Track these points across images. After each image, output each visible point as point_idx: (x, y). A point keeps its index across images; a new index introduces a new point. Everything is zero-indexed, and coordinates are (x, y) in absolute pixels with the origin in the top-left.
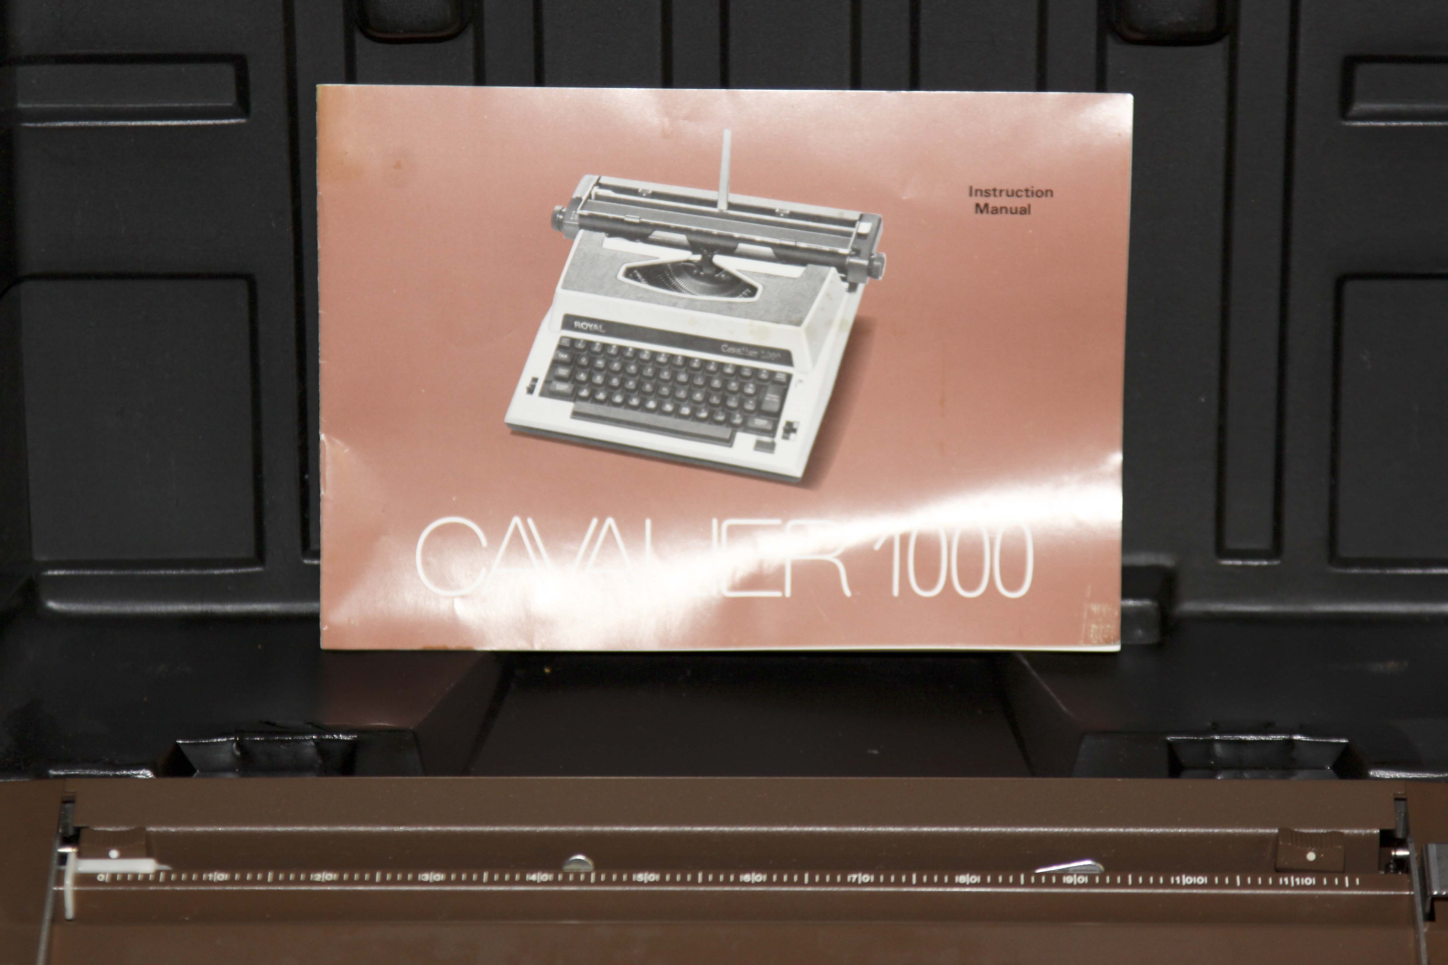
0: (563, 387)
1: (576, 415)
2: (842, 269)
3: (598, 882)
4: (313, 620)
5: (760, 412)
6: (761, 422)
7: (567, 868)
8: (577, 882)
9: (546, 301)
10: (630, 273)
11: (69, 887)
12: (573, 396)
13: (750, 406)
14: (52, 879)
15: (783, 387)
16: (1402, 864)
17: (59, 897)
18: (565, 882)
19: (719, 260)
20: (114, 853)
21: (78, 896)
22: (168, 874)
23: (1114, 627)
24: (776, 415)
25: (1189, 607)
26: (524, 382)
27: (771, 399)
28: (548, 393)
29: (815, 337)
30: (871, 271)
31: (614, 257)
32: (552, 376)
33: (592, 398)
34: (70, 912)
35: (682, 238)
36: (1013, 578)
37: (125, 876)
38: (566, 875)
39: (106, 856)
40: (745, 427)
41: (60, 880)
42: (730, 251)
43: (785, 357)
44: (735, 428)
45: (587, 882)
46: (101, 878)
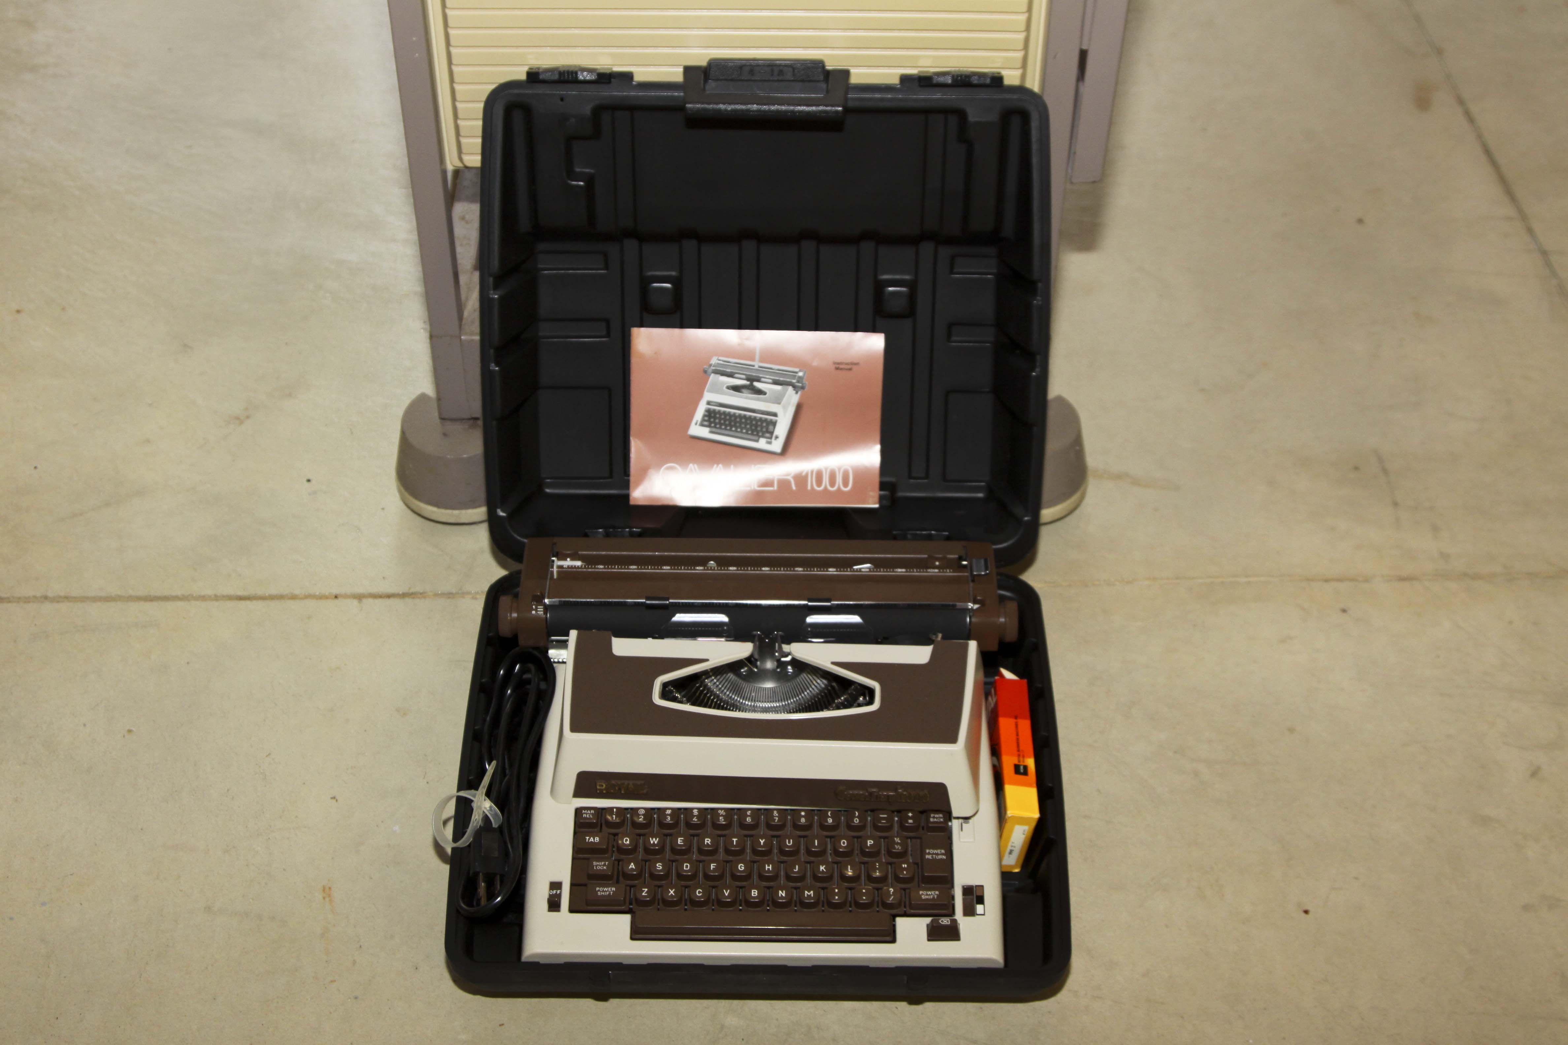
0: (706, 423)
1: (711, 432)
2: (794, 387)
3: (718, 570)
4: (627, 497)
5: (768, 432)
6: (768, 435)
7: (708, 565)
8: (711, 570)
9: (701, 396)
10: (728, 388)
11: (555, 570)
12: (709, 426)
13: (764, 430)
14: (550, 566)
15: (774, 424)
16: (965, 566)
17: (552, 572)
18: (708, 570)
19: (756, 384)
20: (568, 559)
21: (558, 572)
22: (585, 566)
23: (877, 499)
24: (772, 433)
25: (900, 494)
26: (694, 421)
27: (771, 428)
28: (702, 425)
29: (785, 408)
30: (803, 388)
31: (723, 383)
32: (703, 420)
33: (715, 427)
34: (555, 576)
35: (744, 377)
36: (846, 484)
37: (572, 566)
38: (708, 568)
39: (566, 560)
40: (763, 437)
41: (552, 567)
42: (759, 380)
43: (775, 415)
44: (760, 437)
45: (714, 570)
46: (565, 566)
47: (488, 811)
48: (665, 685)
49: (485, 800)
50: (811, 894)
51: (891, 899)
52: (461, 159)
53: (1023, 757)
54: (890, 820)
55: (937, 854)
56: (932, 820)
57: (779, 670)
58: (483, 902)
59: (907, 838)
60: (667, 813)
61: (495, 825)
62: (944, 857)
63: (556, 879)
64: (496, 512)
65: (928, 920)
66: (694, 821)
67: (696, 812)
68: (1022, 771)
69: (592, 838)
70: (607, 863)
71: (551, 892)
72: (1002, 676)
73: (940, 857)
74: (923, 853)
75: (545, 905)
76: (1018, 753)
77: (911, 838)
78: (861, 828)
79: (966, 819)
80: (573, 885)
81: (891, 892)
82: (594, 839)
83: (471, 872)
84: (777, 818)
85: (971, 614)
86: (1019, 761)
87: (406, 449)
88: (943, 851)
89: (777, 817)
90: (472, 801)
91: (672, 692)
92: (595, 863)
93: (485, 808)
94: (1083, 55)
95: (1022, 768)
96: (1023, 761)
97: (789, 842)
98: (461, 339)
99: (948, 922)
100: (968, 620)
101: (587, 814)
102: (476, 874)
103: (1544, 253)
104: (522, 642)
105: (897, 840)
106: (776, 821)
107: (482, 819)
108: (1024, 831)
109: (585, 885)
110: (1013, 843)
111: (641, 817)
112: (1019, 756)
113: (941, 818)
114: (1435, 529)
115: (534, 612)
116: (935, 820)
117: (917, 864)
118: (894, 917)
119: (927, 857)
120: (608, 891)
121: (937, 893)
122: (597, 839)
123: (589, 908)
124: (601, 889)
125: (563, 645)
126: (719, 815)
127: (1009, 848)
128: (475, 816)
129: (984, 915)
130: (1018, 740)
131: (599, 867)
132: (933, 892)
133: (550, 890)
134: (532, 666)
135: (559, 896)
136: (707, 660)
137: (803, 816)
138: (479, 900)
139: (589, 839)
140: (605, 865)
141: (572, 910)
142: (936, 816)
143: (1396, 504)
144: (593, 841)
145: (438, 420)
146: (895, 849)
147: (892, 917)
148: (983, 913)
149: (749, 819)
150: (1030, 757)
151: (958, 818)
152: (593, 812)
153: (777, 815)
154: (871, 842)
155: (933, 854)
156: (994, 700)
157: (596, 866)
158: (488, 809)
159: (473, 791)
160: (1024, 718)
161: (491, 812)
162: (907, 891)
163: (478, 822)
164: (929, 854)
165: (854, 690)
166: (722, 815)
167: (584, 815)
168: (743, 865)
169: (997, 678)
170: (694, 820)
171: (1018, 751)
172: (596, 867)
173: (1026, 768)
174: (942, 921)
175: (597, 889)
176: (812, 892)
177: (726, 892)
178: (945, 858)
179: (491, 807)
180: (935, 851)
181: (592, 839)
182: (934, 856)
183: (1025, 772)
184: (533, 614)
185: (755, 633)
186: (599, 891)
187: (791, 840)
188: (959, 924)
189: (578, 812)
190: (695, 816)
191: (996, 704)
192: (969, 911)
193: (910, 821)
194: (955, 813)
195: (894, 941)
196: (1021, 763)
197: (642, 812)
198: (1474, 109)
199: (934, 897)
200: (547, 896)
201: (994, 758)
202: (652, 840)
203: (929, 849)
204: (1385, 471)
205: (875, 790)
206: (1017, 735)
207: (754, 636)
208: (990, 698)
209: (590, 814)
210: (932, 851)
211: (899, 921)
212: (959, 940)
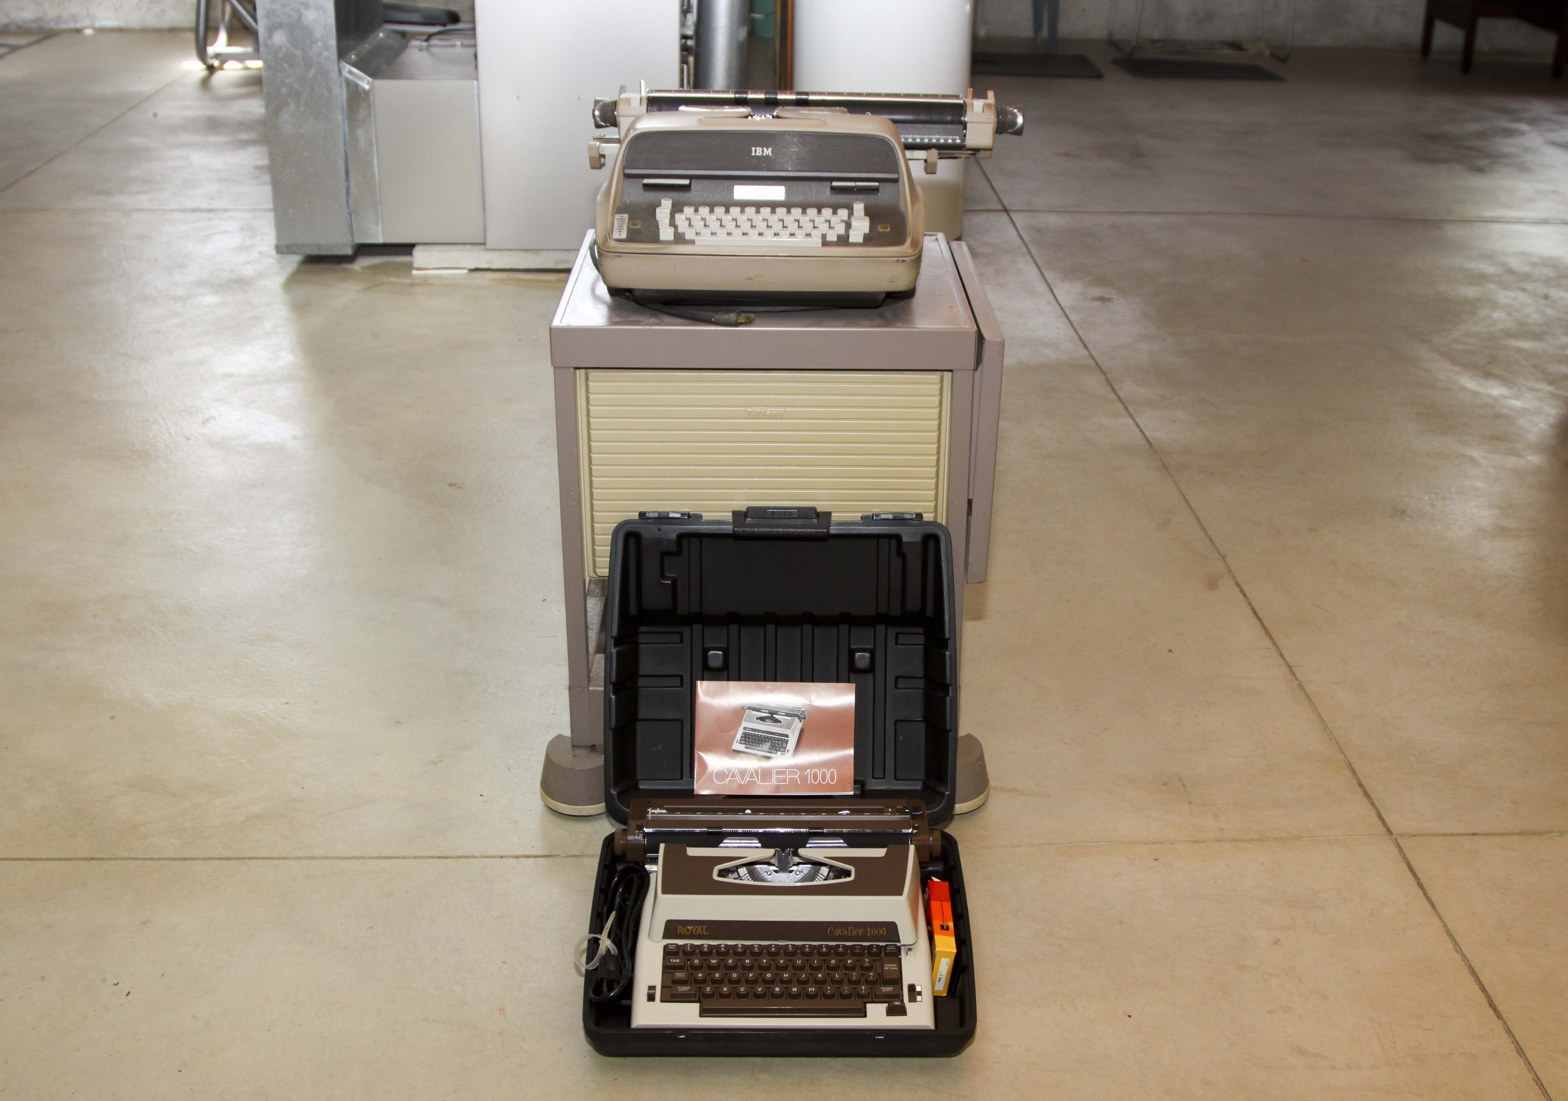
0: (743, 742)
1: (746, 748)
2: (798, 718)
4: (693, 790)
5: (782, 747)
6: (782, 749)
7: (746, 812)
8: (748, 815)
9: (740, 724)
10: (757, 718)
11: (649, 815)
12: (745, 744)
13: (780, 746)
14: (647, 813)
15: (787, 742)
16: (908, 812)
17: (648, 817)
18: (746, 815)
19: (774, 716)
20: (658, 809)
21: (651, 817)
22: (668, 813)
23: (851, 792)
24: (786, 748)
25: (866, 789)
26: (735, 741)
27: (784, 745)
28: (740, 743)
29: (793, 732)
30: (804, 718)
31: (754, 715)
32: (741, 740)
33: (749, 744)
34: (650, 819)
35: (767, 711)
36: (832, 780)
37: (660, 813)
40: (779, 750)
42: (777, 714)
43: (787, 736)
44: (777, 751)
45: (750, 815)
46: (655, 813)
47: (609, 946)
48: (720, 871)
49: (606, 940)
50: (813, 990)
51: (863, 992)
52: (595, 572)
53: (946, 921)
55: (892, 967)
56: (888, 949)
58: (606, 994)
60: (722, 946)
61: (612, 958)
62: (896, 968)
63: (652, 985)
64: (610, 791)
65: (886, 1005)
67: (740, 946)
71: (649, 992)
72: (933, 880)
73: (893, 968)
74: (882, 967)
75: (645, 997)
77: (875, 960)
78: (844, 954)
79: (910, 946)
80: (662, 987)
81: (863, 989)
83: (599, 979)
86: (943, 923)
87: (549, 765)
88: (895, 965)
89: (791, 949)
90: (600, 939)
92: (677, 974)
93: (607, 945)
94: (970, 502)
95: (945, 927)
96: (946, 923)
97: (799, 962)
98: (589, 689)
99: (899, 1005)
100: (909, 837)
101: (671, 947)
102: (602, 979)
103: (1290, 667)
104: (628, 858)
105: (867, 960)
107: (605, 951)
108: (948, 963)
109: (671, 986)
110: (941, 973)
111: (706, 949)
112: (943, 921)
113: (894, 945)
114: (1215, 815)
117: (879, 973)
118: (866, 1003)
120: (685, 990)
121: (892, 989)
122: (678, 961)
123: (674, 1000)
124: (681, 988)
125: (654, 861)
126: (754, 948)
127: (939, 977)
128: (601, 946)
129: (922, 1001)
130: (943, 912)
131: (679, 976)
132: (889, 989)
133: (648, 990)
134: (635, 876)
135: (654, 994)
136: (746, 857)
137: (807, 948)
138: (603, 993)
139: (673, 961)
140: (683, 974)
141: (662, 1001)
143: (1190, 803)
145: (571, 747)
146: (865, 964)
147: (864, 1003)
149: (773, 949)
150: (950, 922)
151: (904, 946)
152: (675, 946)
153: (791, 947)
154: (850, 961)
156: (928, 893)
159: (599, 935)
160: (947, 900)
161: (611, 947)
162: (873, 989)
164: (886, 967)
166: (756, 947)
168: (770, 974)
169: (929, 878)
171: (943, 918)
173: (948, 927)
174: (895, 1005)
175: (678, 989)
177: (760, 989)
179: (610, 944)
180: (890, 965)
181: (675, 961)
182: (890, 968)
183: (948, 928)
184: (637, 839)
188: (906, 1007)
189: (666, 947)
190: (740, 950)
191: (929, 896)
192: (912, 999)
193: (875, 949)
194: (903, 943)
195: (865, 1016)
197: (706, 946)
198: (1246, 589)
199: (890, 991)
200: (646, 993)
201: (929, 927)
202: (713, 962)
203: (887, 964)
204: (1184, 785)
205: (852, 928)
206: (942, 910)
210: (888, 965)
211: (868, 1005)
212: (906, 1015)
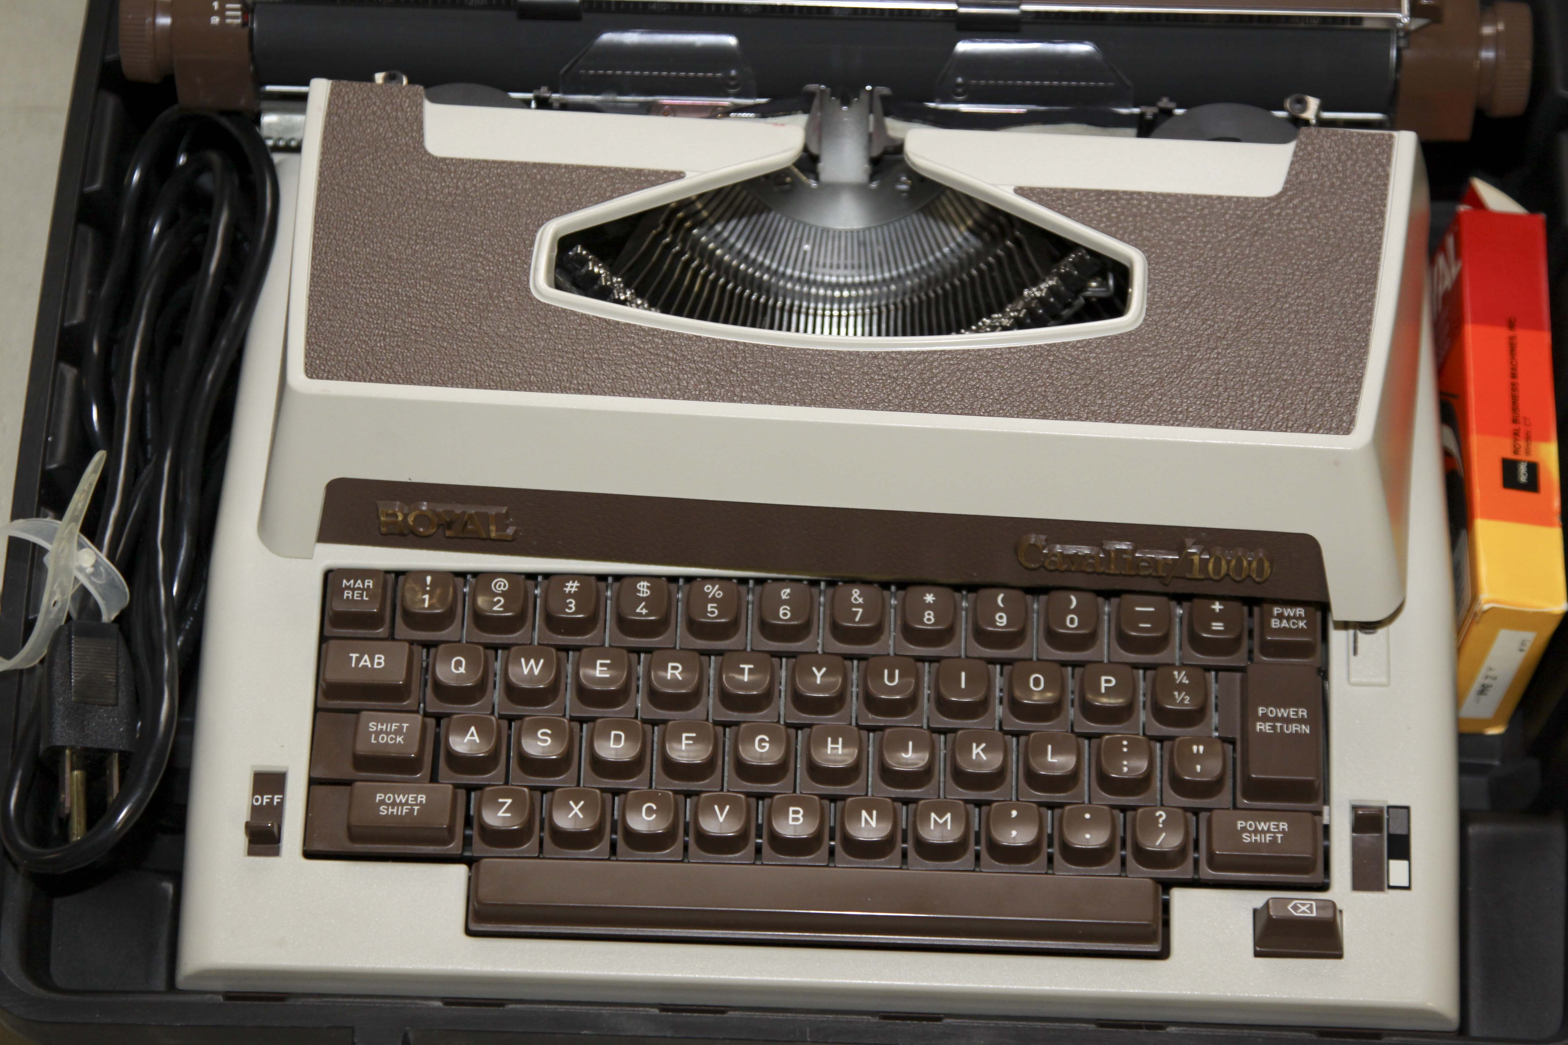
47: (88, 577)
48: (565, 243)
49: (81, 546)
50: (946, 821)
51: (1158, 843)
53: (1528, 438)
54: (1163, 620)
55: (1288, 721)
56: (1275, 623)
57: (874, 185)
58: (77, 831)
59: (1207, 669)
60: (567, 590)
61: (108, 615)
62: (1306, 730)
63: (271, 763)
65: (1259, 898)
66: (640, 614)
67: (643, 587)
68: (1523, 478)
69: (366, 657)
70: (405, 725)
71: (257, 800)
72: (1477, 202)
73: (1294, 728)
74: (1247, 717)
75: (241, 840)
76: (1514, 426)
77: (1218, 669)
78: (1085, 640)
79: (1369, 627)
80: (312, 782)
81: (1161, 820)
82: (372, 661)
83: (42, 747)
84: (860, 610)
85: (1402, 43)
86: (1516, 452)
88: (1303, 713)
89: (859, 606)
90: (43, 551)
91: (583, 261)
92: (373, 726)
93: (81, 569)
95: (1523, 468)
96: (1528, 452)
97: (891, 678)
99: (1310, 908)
100: (1394, 53)
101: (353, 590)
102: (56, 753)
104: (186, 93)
105: (1181, 677)
106: (857, 619)
107: (73, 597)
108: (1523, 643)
109: (348, 783)
110: (1491, 669)
111: (499, 601)
112: (1516, 434)
113: (1300, 618)
115: (215, 20)
116: (1285, 624)
117: (1232, 742)
118: (1167, 885)
119: (1260, 726)
120: (407, 803)
121: (1284, 826)
122: (380, 660)
123: (359, 847)
124: (389, 797)
125: (297, 103)
126: (704, 596)
127: (1479, 681)
128: (52, 594)
129: (1408, 888)
130: (1514, 387)
131: (383, 739)
132: (1272, 825)
133: (254, 794)
134: (215, 158)
135: (277, 812)
137: (929, 606)
138: (65, 823)
139: (358, 660)
140: (398, 732)
141: (311, 851)
142: (1288, 612)
144: (370, 666)
146: (1173, 699)
147: (1160, 888)
148: (1406, 884)
149: (784, 613)
150: (1546, 439)
151: (1345, 625)
152: (369, 583)
153: (860, 600)
154: (1107, 681)
155: (1276, 719)
156: (1455, 271)
157: (378, 733)
158: (90, 570)
159: (49, 521)
160: (1536, 326)
161: (94, 579)
162: (1203, 816)
163: (61, 610)
164: (1265, 718)
165: (1074, 264)
166: (714, 600)
167: (347, 594)
168: (767, 739)
169: (1463, 208)
170: (638, 610)
171: (1515, 421)
172: (376, 738)
173: (1533, 468)
174: (1295, 908)
175: (378, 798)
176: (949, 816)
177: (722, 812)
178: (1308, 731)
179: (96, 565)
180: (1282, 712)
181: (366, 661)
182: (1278, 724)
183: (1533, 485)
184: (214, 26)
185: (812, 87)
186: (382, 802)
187: (897, 672)
188: (1341, 911)
189: (332, 582)
190: (643, 599)
191: (1458, 282)
192: (1370, 877)
193: (1218, 626)
194: (1338, 613)
195: (1164, 954)
196: (1522, 456)
197: (500, 585)
199: (1275, 838)
200: (245, 815)
202: (527, 663)
203: (1267, 702)
205: (1124, 547)
206: (1514, 375)
207: (811, 95)
208: (1441, 261)
209: (363, 590)
210: (1272, 712)
211: (1179, 897)
212: (1340, 956)
